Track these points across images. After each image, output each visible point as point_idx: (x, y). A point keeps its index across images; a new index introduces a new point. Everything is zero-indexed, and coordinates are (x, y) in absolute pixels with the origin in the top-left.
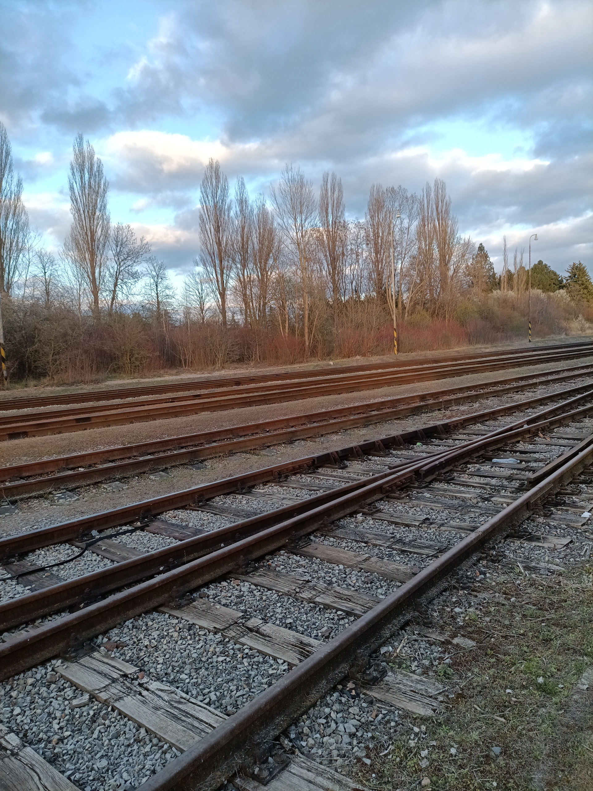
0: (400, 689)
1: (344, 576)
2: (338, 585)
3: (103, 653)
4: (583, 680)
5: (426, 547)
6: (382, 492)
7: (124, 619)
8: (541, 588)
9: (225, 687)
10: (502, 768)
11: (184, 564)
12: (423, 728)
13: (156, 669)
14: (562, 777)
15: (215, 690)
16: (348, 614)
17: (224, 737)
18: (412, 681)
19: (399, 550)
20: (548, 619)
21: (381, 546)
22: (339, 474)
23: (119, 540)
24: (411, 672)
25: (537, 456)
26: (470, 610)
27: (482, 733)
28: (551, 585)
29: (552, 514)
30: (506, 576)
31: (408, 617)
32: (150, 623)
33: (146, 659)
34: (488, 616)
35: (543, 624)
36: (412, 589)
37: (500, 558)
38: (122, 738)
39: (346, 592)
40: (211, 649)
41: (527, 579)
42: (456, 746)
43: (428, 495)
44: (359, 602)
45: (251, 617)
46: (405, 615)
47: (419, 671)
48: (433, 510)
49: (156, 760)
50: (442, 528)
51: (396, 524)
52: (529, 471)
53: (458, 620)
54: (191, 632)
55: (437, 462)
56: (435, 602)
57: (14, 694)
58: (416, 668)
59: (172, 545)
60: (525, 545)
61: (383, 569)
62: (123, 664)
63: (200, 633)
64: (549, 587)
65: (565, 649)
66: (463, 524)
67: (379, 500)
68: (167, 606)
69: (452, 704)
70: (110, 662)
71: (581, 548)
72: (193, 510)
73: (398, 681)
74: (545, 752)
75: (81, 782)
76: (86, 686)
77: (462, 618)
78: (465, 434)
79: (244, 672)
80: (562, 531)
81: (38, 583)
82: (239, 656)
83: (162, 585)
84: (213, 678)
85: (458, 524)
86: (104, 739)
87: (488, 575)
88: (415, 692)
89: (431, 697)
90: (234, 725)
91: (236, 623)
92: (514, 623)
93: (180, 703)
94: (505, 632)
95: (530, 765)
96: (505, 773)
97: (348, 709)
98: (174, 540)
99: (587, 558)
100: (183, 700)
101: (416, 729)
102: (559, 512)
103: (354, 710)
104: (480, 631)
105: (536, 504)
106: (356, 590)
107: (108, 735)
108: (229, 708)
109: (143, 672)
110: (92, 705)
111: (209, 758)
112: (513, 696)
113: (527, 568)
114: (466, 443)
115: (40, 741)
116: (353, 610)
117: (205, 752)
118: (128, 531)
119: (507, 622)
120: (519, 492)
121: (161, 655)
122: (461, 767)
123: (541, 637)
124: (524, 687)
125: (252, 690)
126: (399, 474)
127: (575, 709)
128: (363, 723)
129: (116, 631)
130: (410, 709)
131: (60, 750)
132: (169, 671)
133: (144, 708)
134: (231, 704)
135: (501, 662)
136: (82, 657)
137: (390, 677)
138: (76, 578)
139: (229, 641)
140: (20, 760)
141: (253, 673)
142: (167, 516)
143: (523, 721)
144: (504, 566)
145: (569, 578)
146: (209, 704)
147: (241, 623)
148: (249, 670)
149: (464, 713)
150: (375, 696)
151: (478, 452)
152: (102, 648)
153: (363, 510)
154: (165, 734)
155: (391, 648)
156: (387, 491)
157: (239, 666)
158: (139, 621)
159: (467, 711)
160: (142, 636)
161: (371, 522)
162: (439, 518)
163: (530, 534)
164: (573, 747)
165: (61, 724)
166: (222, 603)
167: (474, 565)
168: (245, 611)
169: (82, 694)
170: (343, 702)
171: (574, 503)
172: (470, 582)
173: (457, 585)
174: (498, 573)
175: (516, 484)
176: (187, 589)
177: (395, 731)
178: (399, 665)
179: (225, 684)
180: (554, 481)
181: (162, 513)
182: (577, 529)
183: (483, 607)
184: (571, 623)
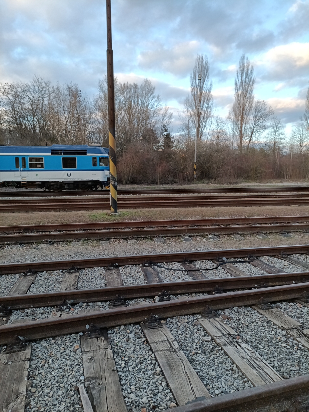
3: (221, 319)
7: (233, 306)
9: (284, 361)
11: (269, 286)
13: (246, 337)
15: (278, 361)
17: (279, 390)
23: (236, 265)
32: (246, 312)
33: (242, 330)
38: (224, 365)
40: (279, 338)
45: (306, 328)
49: (240, 384)
54: (268, 324)
57: (179, 324)
59: (264, 275)
62: (230, 329)
63: (273, 327)
68: (257, 306)
70: (223, 325)
72: (279, 258)
75: (202, 378)
76: (210, 333)
79: (297, 358)
81: (196, 276)
82: (295, 347)
83: (255, 295)
84: (277, 354)
86: (215, 361)
90: (286, 385)
91: (296, 328)
93: (257, 360)
98: (265, 272)
100: (258, 359)
107: (218, 361)
108: (285, 374)
109: (239, 336)
110: (212, 343)
111: (268, 396)
115: (187, 350)
117: (266, 393)
118: (241, 262)
121: (250, 331)
125: (300, 370)
129: (228, 310)
131: (195, 358)
132: (253, 340)
133: (237, 355)
134: (286, 372)
136: (210, 318)
138: (213, 279)
139: (290, 337)
140: (177, 355)
141: (303, 361)
142: (263, 259)
146: (273, 367)
147: (299, 329)
148: (300, 358)
152: (220, 317)
154: (246, 372)
157: (294, 353)
158: (241, 309)
160: (241, 317)
165: (197, 346)
166: (289, 314)
168: (303, 324)
169: (208, 336)
176: (269, 301)
179: (284, 360)
181: (261, 256)
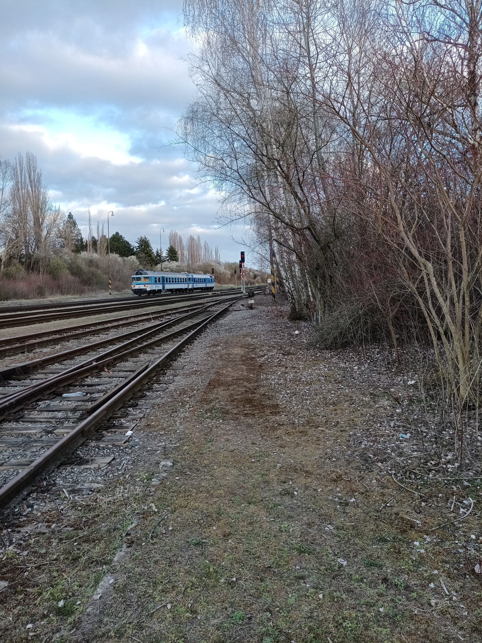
4: (98, 590)
8: (80, 508)
20: (80, 538)
25: (100, 388)
26: (11, 548)
28: (89, 503)
29: (103, 437)
30: (52, 504)
34: (26, 550)
35: (75, 544)
37: (50, 487)
41: (70, 502)
50: (1, 468)
52: (92, 401)
55: (7, 404)
60: (76, 469)
64: (87, 505)
65: (91, 561)
66: (23, 460)
71: (120, 463)
78: (42, 373)
80: (108, 451)
85: (18, 461)
87: (35, 507)
92: (50, 551)
94: (40, 561)
99: (123, 471)
102: (109, 434)
104: (14, 570)
105: (89, 430)
112: (31, 631)
113: (72, 492)
114: (42, 381)
119: (43, 551)
120: (79, 421)
123: (70, 558)
124: (44, 616)
127: (86, 623)
135: (29, 596)
144: (52, 494)
145: (105, 493)
151: (51, 389)
162: (2, 457)
163: (81, 458)
167: (24, 499)
171: (121, 424)
172: (15, 519)
174: (45, 502)
175: (78, 414)
180: (108, 408)
182: (120, 446)
183: (24, 541)
184: (99, 536)
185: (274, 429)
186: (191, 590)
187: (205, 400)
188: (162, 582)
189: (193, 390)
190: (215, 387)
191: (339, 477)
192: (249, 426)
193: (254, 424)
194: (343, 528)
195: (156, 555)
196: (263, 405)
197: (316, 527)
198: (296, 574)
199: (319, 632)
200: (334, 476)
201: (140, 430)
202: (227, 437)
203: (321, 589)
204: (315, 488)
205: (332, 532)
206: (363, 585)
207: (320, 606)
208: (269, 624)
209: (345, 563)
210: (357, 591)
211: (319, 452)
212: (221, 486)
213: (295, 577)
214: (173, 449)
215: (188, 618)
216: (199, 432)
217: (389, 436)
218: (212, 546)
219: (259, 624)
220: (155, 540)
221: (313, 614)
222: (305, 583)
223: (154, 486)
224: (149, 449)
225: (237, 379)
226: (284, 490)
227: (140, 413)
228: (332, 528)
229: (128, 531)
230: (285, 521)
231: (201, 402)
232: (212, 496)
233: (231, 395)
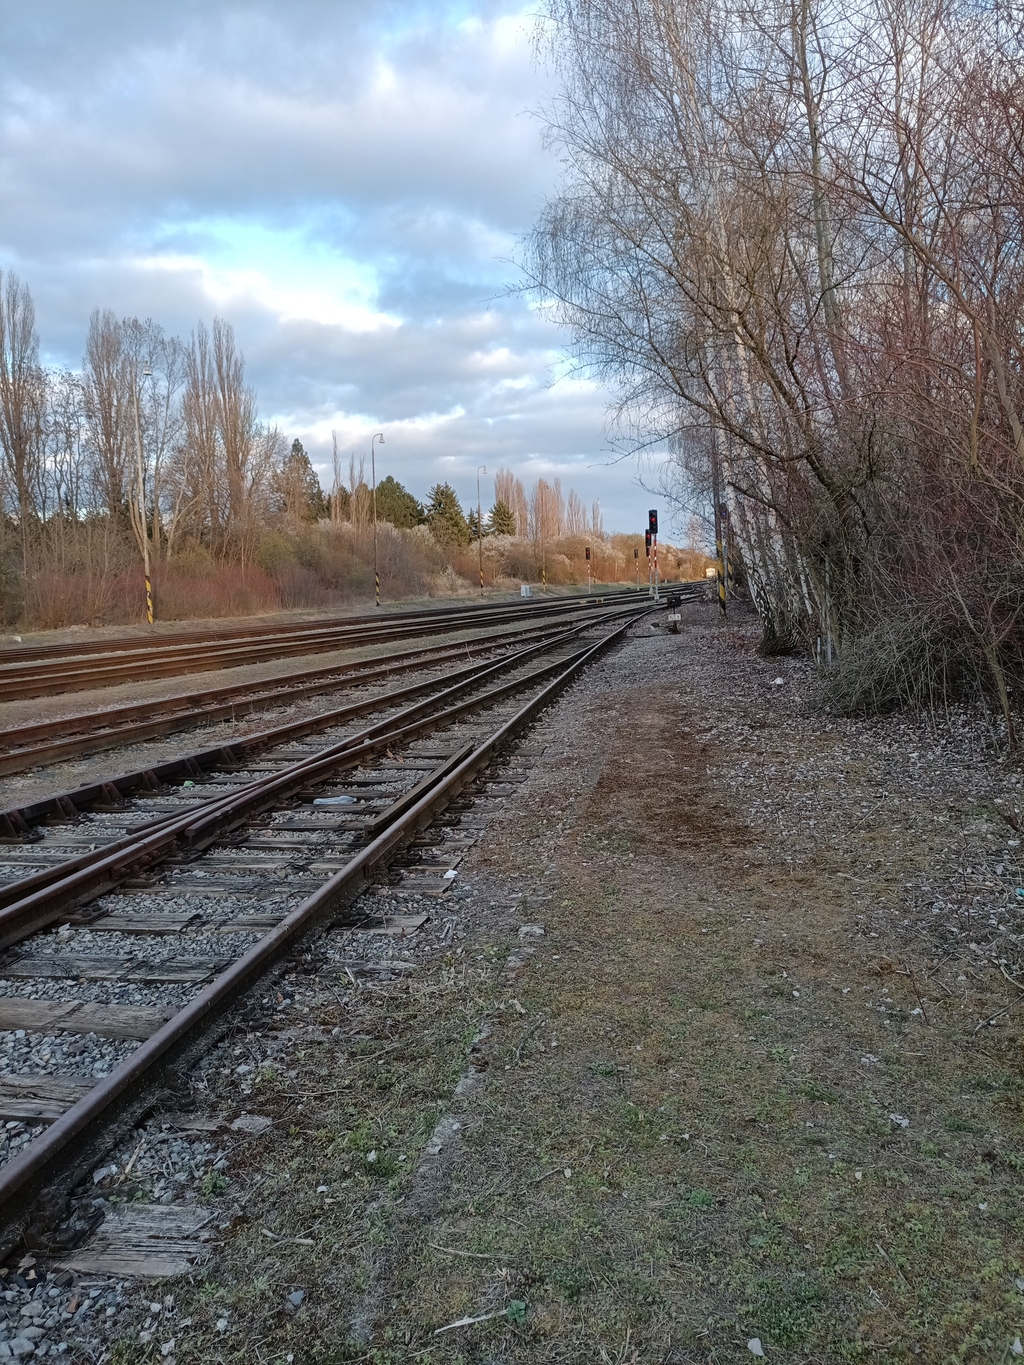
0: (127, 1241)
1: (26, 1050)
2: (13, 1072)
4: (434, 1139)
5: (192, 968)
6: (111, 878)
8: (380, 1003)
10: (303, 1325)
12: (169, 1300)
14: (397, 1307)
16: (30, 1122)
18: (153, 1219)
19: (141, 981)
20: (387, 1052)
21: (105, 979)
22: (25, 854)
24: (152, 1202)
25: (382, 788)
26: (266, 1063)
27: (273, 1276)
28: (395, 994)
29: (402, 879)
30: (327, 993)
31: (151, 1101)
34: (294, 1069)
35: (380, 1062)
36: (158, 1049)
37: (319, 965)
39: (28, 1082)
41: (359, 991)
42: (226, 1314)
43: (202, 874)
44: (54, 1096)
46: (145, 1099)
47: (168, 1195)
48: (208, 898)
50: (223, 929)
51: (138, 933)
52: (371, 813)
53: (243, 1086)
55: (218, 814)
56: (203, 1063)
58: (163, 1192)
60: (359, 935)
61: (106, 1022)
64: (392, 998)
65: (412, 1093)
66: (260, 917)
67: (105, 894)
69: (225, 1239)
71: (441, 929)
73: (125, 1227)
74: (372, 1275)
77: (250, 1082)
78: (269, 760)
80: (415, 905)
85: (251, 917)
87: (297, 997)
88: (157, 1238)
89: (187, 1238)
92: (336, 1072)
94: (321, 1088)
95: (349, 1303)
96: (308, 1332)
97: (18, 1311)
99: (449, 942)
101: (156, 1307)
102: (413, 875)
103: (34, 1308)
104: (279, 1099)
105: (377, 866)
106: (51, 1073)
112: (327, 1196)
113: (360, 974)
114: (271, 775)
116: (40, 1113)
119: (324, 1072)
120: (353, 850)
122: (234, 1348)
123: (376, 1085)
124: (345, 1175)
126: (146, 841)
127: (420, 1190)
128: (50, 1329)
130: (146, 1273)
135: (312, 1142)
137: (110, 1224)
143: (342, 1234)
144: (324, 977)
145: (421, 979)
149: (245, 1249)
150: (77, 1268)
151: (291, 789)
153: (72, 917)
155: (114, 1168)
156: (122, 876)
159: (250, 1244)
161: (89, 937)
162: (220, 910)
163: (368, 916)
164: (415, 1251)
167: (275, 983)
170: (9, 1299)
171: (434, 857)
172: (266, 1016)
173: (242, 1025)
174: (313, 990)
175: (349, 837)
177: (115, 1323)
178: (128, 1195)
180: (405, 827)
182: (436, 898)
183: (287, 1054)
184: (421, 1050)
185: (742, 873)
186: (606, 1149)
187: (593, 815)
188: (550, 1133)
189: (567, 796)
190: (612, 791)
191: (886, 970)
192: (691, 866)
193: (701, 863)
194: (898, 1060)
195: (533, 1088)
196: (714, 827)
197: (842, 1056)
198: (808, 1136)
199: (859, 1233)
200: (874, 965)
201: (471, 869)
202: (647, 886)
203: (858, 1164)
204: (836, 986)
205: (876, 1067)
206: (944, 1163)
207: (858, 1191)
208: (760, 1215)
209: (905, 1123)
210: (933, 1171)
211: (840, 920)
212: (643, 974)
213: (806, 1139)
214: (542, 905)
215: (605, 1194)
216: (589, 875)
217: (992, 892)
218: (637, 1078)
219: (740, 1213)
220: (528, 1062)
221: (844, 1205)
222: (825, 1151)
223: (513, 970)
224: (492, 904)
225: (655, 777)
226: (772, 987)
227: (466, 837)
228: (875, 1060)
229: (476, 1045)
230: (777, 1042)
231: (587, 818)
232: (627, 991)
233: (647, 807)
